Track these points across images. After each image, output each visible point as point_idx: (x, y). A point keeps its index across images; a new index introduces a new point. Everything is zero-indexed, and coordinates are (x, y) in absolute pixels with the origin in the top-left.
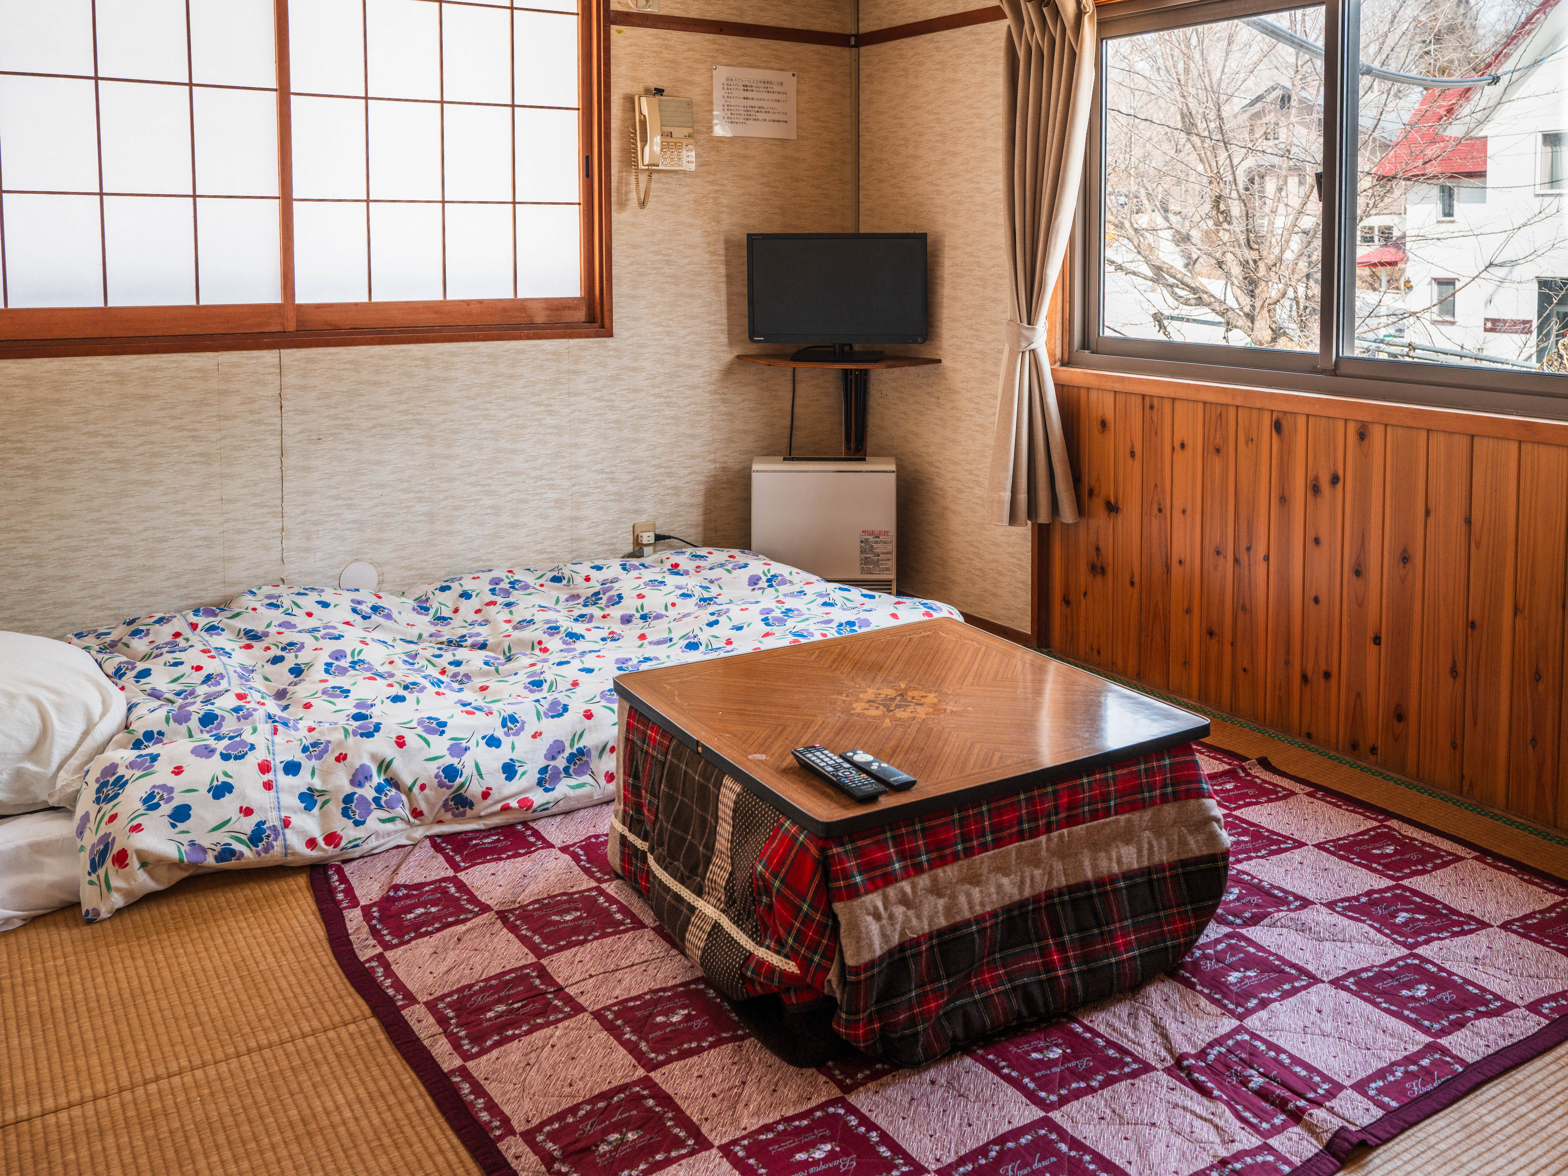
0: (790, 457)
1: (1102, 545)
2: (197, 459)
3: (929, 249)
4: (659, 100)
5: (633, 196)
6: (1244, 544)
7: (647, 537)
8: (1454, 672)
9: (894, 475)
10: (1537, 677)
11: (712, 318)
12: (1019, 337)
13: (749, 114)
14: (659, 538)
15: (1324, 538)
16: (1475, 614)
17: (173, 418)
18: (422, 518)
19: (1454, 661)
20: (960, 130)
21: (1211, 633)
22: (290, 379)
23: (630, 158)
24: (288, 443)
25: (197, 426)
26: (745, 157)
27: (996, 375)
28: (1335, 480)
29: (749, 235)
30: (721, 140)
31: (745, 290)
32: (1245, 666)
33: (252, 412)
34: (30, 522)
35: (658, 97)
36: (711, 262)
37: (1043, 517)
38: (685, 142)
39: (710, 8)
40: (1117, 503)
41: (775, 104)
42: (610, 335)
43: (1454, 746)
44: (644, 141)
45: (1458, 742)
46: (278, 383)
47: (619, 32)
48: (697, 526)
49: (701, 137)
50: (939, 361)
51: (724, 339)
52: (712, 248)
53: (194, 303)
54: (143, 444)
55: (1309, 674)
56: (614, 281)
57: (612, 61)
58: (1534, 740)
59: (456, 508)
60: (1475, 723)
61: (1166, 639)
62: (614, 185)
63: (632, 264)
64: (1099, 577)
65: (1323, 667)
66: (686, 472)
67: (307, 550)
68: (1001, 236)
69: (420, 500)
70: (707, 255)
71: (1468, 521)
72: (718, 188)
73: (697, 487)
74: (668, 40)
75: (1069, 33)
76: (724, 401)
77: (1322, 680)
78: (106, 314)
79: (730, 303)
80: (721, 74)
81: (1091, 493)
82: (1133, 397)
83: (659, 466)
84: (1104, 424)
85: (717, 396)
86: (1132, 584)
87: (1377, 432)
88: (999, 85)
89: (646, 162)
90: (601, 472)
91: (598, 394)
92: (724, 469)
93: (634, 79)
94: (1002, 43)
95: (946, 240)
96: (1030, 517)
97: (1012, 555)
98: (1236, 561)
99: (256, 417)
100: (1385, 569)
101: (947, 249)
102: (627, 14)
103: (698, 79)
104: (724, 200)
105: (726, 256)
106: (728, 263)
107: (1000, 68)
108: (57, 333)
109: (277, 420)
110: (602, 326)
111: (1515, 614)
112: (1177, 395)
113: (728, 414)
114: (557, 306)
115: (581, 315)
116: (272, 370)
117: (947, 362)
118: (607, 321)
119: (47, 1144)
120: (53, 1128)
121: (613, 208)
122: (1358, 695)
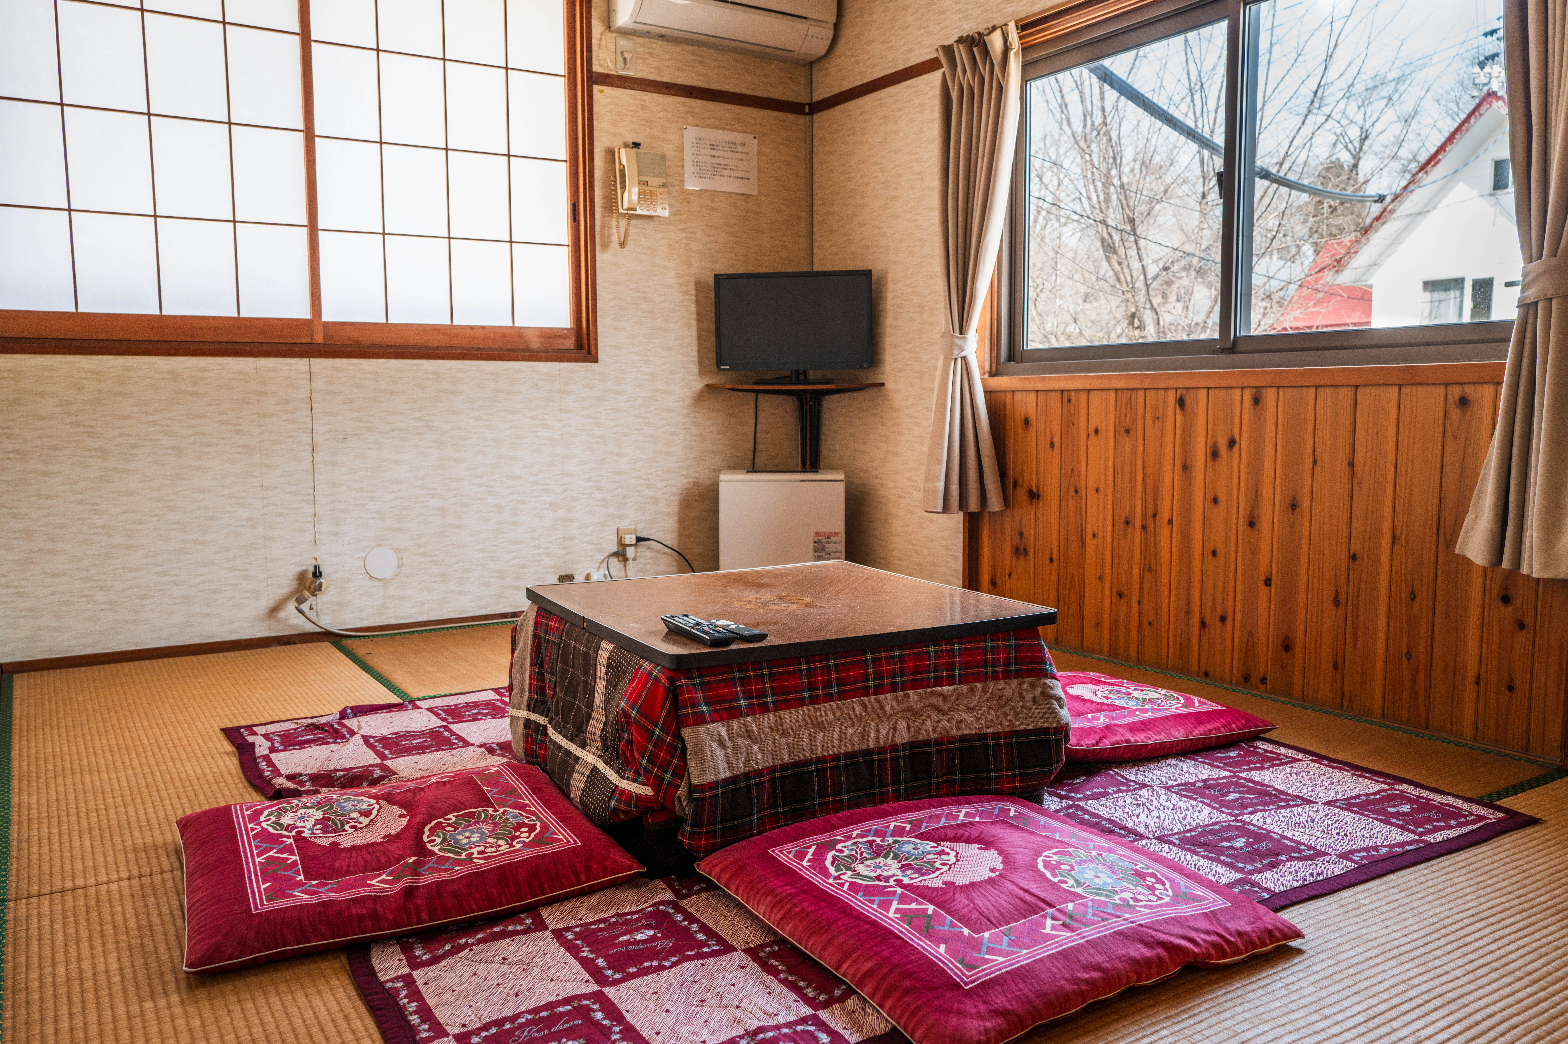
0: (753, 469)
1: (1025, 531)
2: (241, 450)
3: (874, 286)
4: (637, 153)
5: (615, 239)
6: (1150, 512)
7: (630, 539)
8: (1336, 602)
9: (842, 484)
10: (1413, 596)
11: (685, 350)
12: (951, 346)
13: (716, 170)
14: (639, 539)
15: (1222, 499)
16: (1356, 547)
17: (220, 413)
18: (434, 512)
19: (1337, 592)
20: (900, 176)
21: (1120, 595)
22: (319, 384)
23: (611, 204)
24: (318, 440)
25: (240, 421)
26: (712, 209)
27: (932, 390)
28: (1232, 443)
29: (716, 276)
30: (691, 193)
31: (713, 327)
32: (1151, 620)
33: (287, 412)
34: (100, 497)
35: (635, 150)
36: (683, 301)
37: (973, 506)
38: (659, 190)
39: (680, 74)
40: (1038, 490)
41: (738, 163)
42: (596, 361)
43: (1336, 667)
44: (623, 187)
45: (1340, 664)
46: (308, 387)
47: (601, 91)
48: (673, 532)
49: (674, 189)
50: (883, 384)
51: (695, 369)
52: (684, 289)
53: (236, 315)
54: (194, 435)
55: (1207, 620)
56: (599, 313)
57: (595, 117)
58: (1409, 654)
59: (465, 505)
60: (1355, 644)
61: (1081, 605)
62: (598, 228)
63: (613, 299)
64: (1022, 558)
65: (1219, 612)
66: (663, 484)
67: (336, 534)
68: (937, 266)
69: (433, 496)
70: (680, 295)
71: (1351, 464)
72: (688, 235)
73: (672, 498)
74: (644, 101)
75: (997, 69)
76: (695, 424)
77: (1219, 624)
78: (161, 320)
79: (700, 338)
80: (691, 133)
81: (1015, 484)
82: (1053, 393)
83: (639, 478)
84: (1027, 422)
85: (689, 419)
86: (1051, 560)
87: (1270, 395)
88: (935, 130)
89: (625, 206)
90: (590, 480)
91: (585, 412)
92: (696, 484)
93: (614, 135)
94: (937, 91)
95: (889, 275)
96: (961, 508)
97: (946, 548)
98: (1144, 528)
99: (290, 416)
100: (1276, 517)
101: (889, 284)
102: (608, 76)
103: (671, 137)
104: (694, 246)
105: (696, 296)
106: (698, 302)
107: (935, 114)
108: (120, 335)
109: (308, 420)
110: (589, 352)
111: (1393, 543)
112: (1092, 387)
113: (698, 435)
114: (550, 334)
115: (570, 343)
116: (304, 376)
117: (889, 385)
118: (593, 348)
119: (98, 902)
120: (105, 893)
121: (598, 248)
122: (1251, 633)
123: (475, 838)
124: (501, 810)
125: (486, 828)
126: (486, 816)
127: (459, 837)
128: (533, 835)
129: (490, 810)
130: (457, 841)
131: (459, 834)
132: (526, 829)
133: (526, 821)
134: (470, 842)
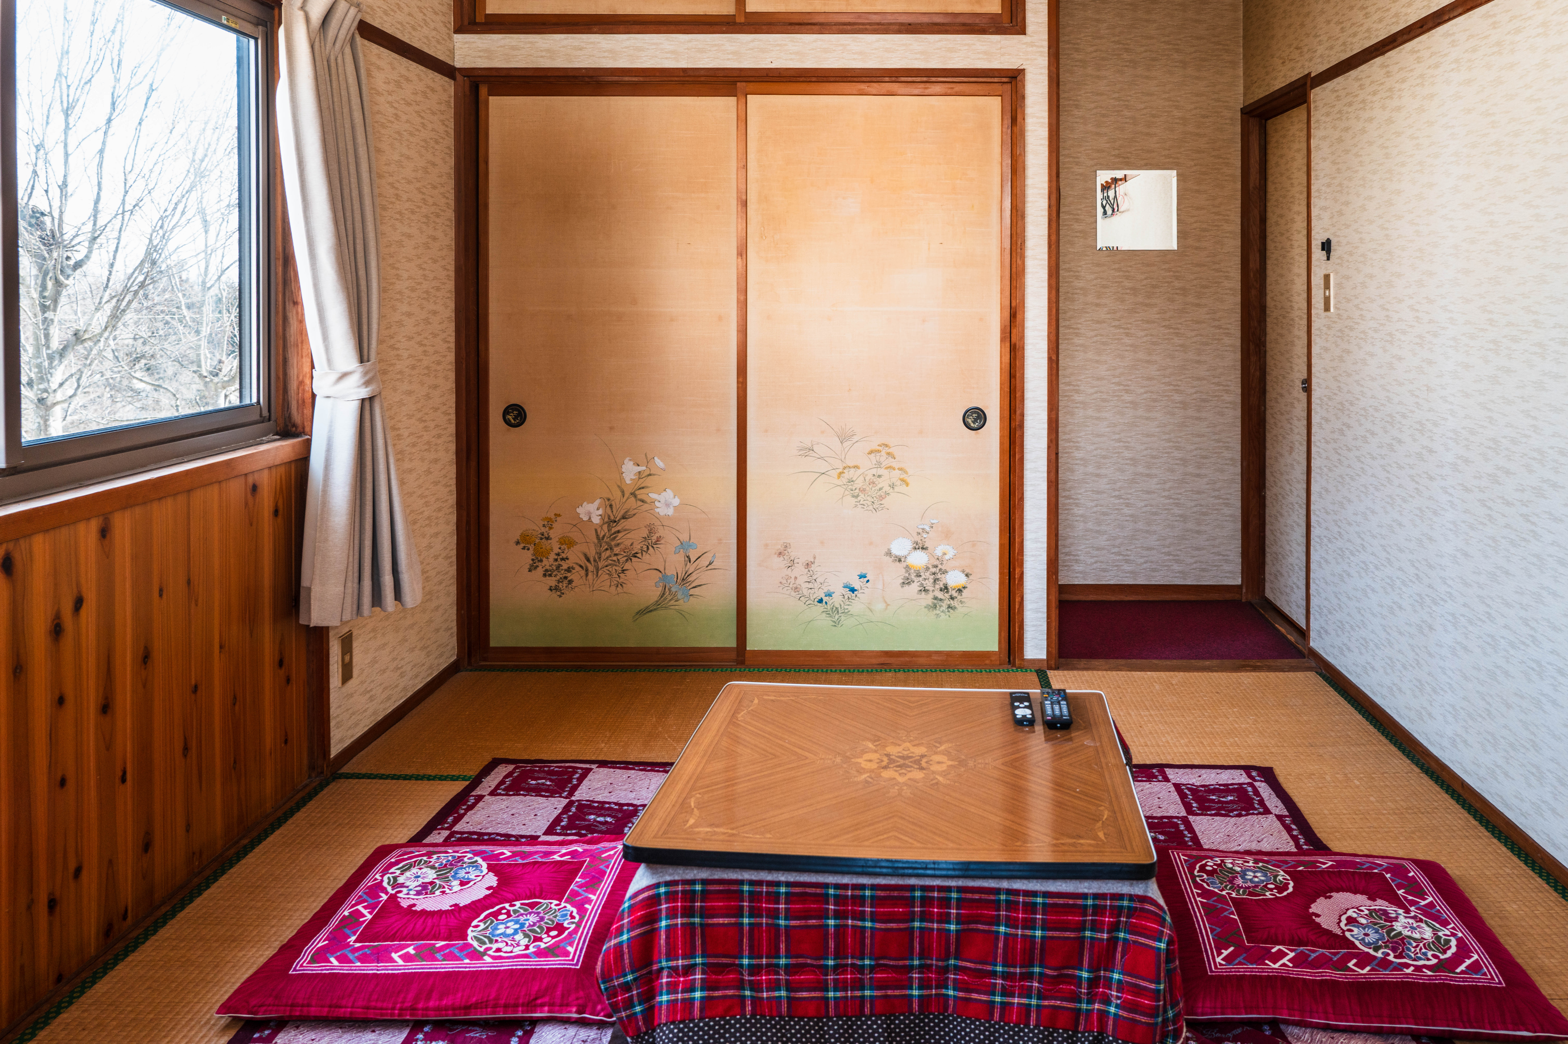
123: (1249, 875)
124: (1224, 893)
125: (1239, 881)
126: (1238, 891)
127: (1263, 878)
128: (1204, 862)
129: (1234, 895)
130: (1265, 875)
131: (1263, 881)
132: (1208, 868)
133: (1205, 876)
134: (1254, 872)
